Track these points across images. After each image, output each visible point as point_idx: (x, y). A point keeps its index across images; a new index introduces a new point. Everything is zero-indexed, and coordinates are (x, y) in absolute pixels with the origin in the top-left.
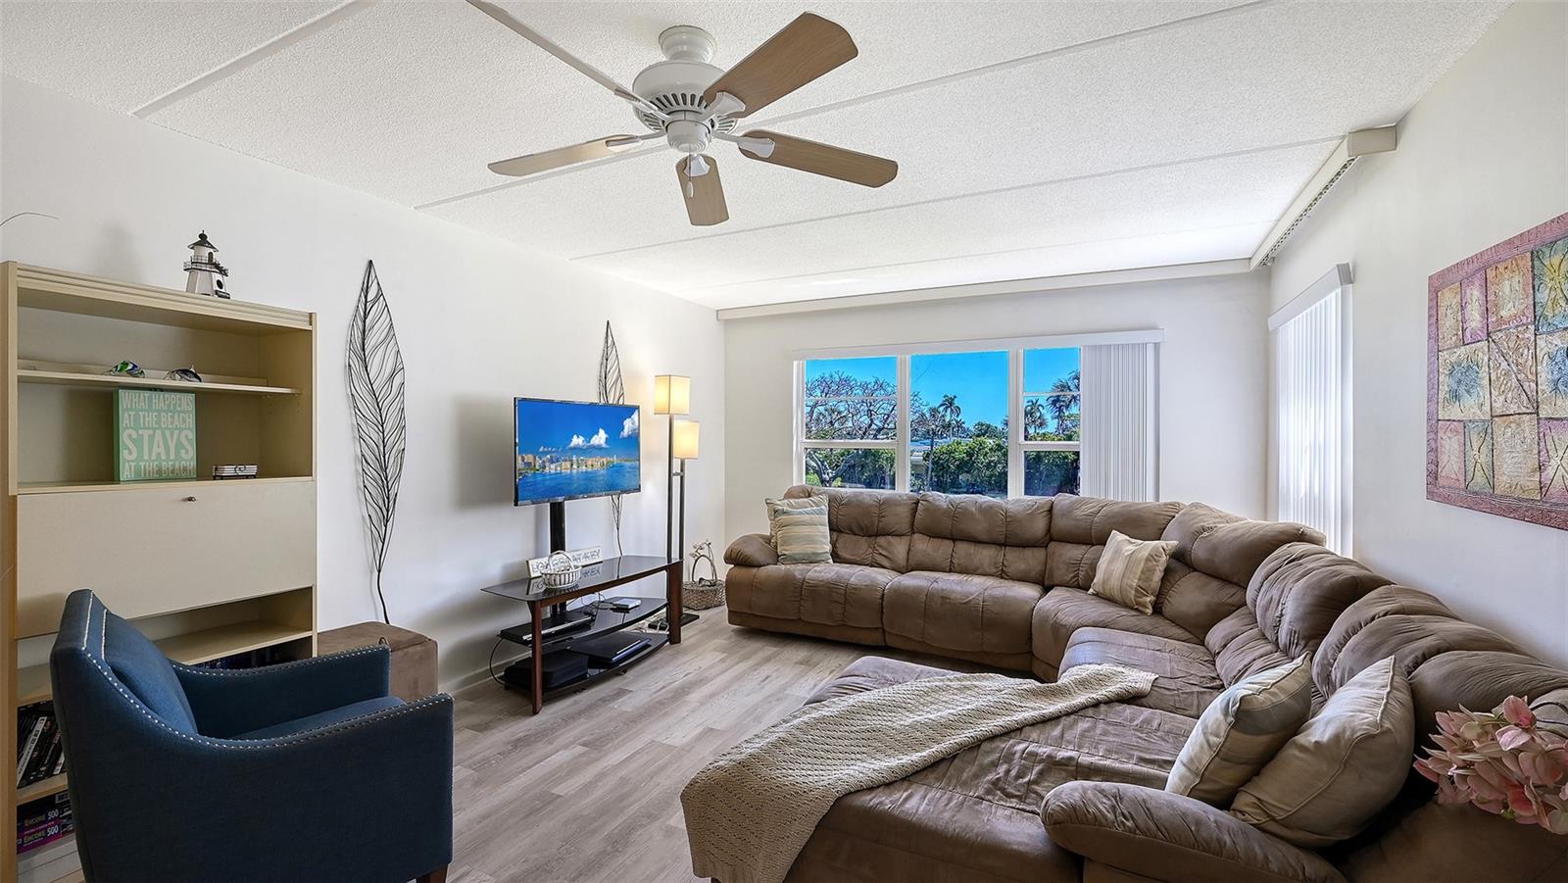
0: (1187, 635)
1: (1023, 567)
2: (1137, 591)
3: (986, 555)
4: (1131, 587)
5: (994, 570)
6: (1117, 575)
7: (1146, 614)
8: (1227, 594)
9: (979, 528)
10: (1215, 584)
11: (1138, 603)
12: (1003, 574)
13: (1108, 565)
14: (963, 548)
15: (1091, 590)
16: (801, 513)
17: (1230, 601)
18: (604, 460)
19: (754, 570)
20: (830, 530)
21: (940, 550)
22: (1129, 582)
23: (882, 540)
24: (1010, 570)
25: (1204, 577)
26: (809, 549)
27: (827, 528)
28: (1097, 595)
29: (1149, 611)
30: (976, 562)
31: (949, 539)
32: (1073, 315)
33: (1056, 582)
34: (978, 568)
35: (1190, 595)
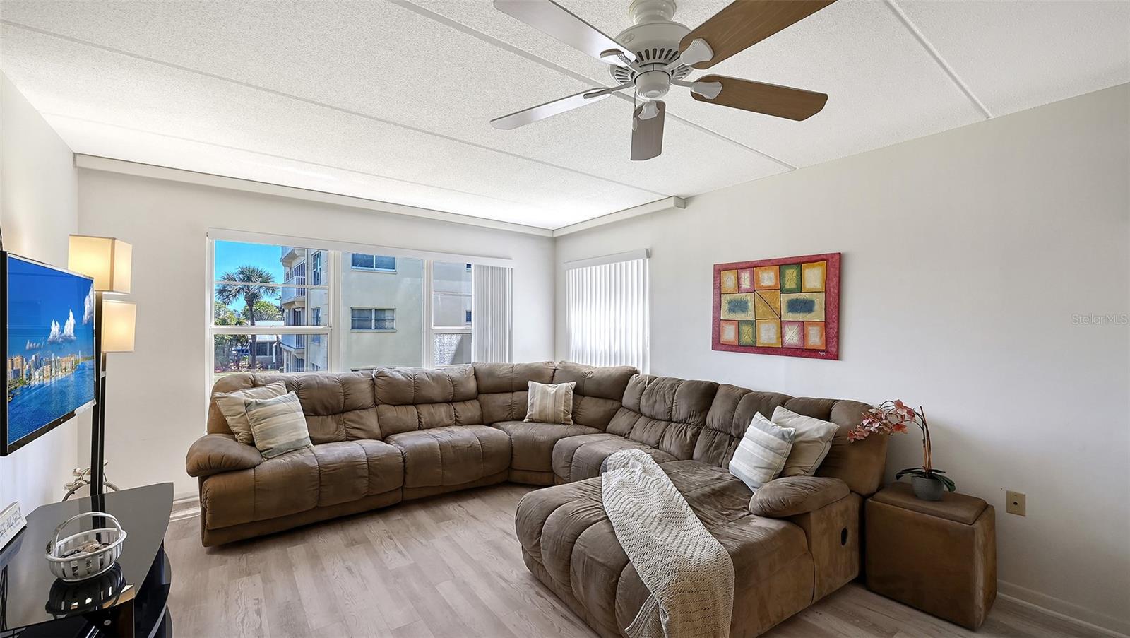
0: (596, 430)
1: (470, 414)
2: (564, 413)
3: (442, 412)
4: (561, 411)
5: (450, 422)
6: (550, 406)
7: (570, 424)
8: (610, 405)
9: (435, 392)
10: (601, 401)
11: (565, 420)
12: (458, 423)
13: (540, 402)
14: (425, 410)
15: (526, 420)
16: (277, 402)
17: (613, 408)
18: (73, 359)
19: (251, 472)
20: (305, 415)
21: (408, 414)
22: (559, 409)
23: (351, 415)
24: (462, 418)
25: (594, 399)
26: (293, 437)
27: (301, 414)
28: (532, 421)
29: (572, 423)
30: (437, 418)
31: (410, 404)
32: (469, 242)
33: (496, 419)
34: (439, 422)
35: (592, 408)
